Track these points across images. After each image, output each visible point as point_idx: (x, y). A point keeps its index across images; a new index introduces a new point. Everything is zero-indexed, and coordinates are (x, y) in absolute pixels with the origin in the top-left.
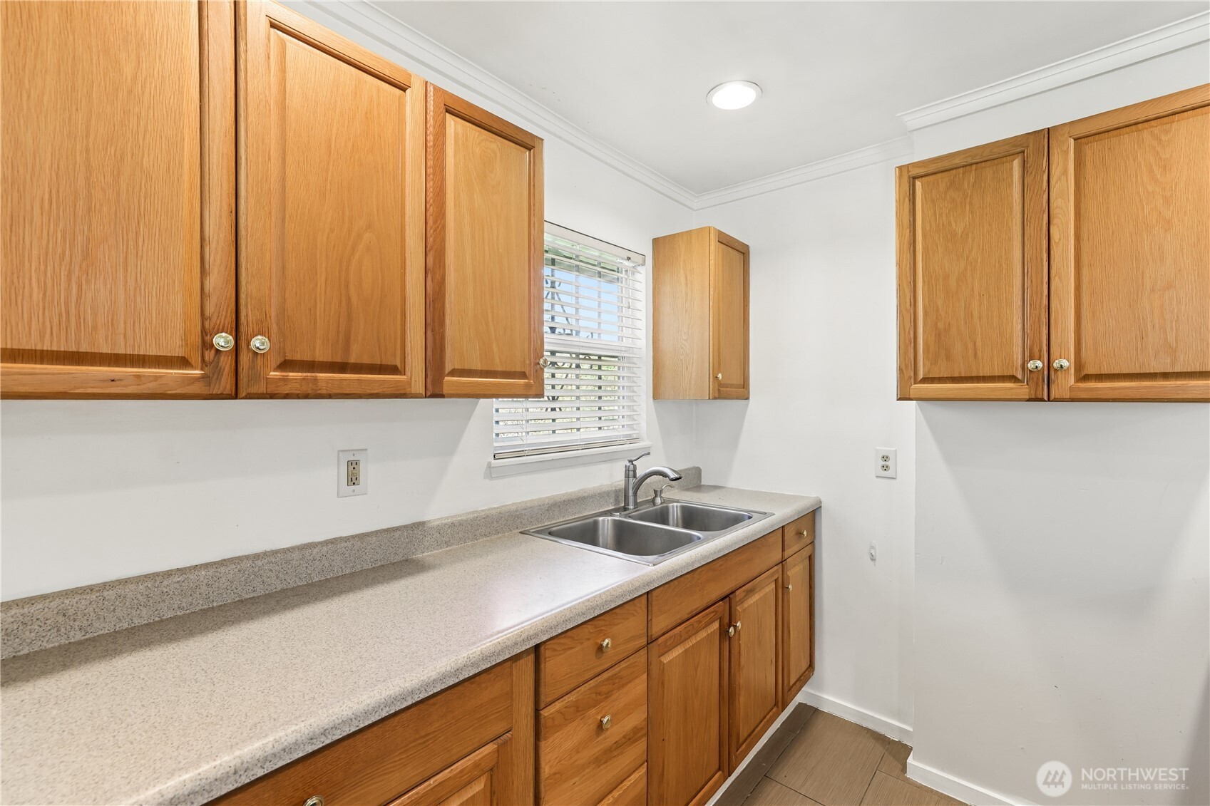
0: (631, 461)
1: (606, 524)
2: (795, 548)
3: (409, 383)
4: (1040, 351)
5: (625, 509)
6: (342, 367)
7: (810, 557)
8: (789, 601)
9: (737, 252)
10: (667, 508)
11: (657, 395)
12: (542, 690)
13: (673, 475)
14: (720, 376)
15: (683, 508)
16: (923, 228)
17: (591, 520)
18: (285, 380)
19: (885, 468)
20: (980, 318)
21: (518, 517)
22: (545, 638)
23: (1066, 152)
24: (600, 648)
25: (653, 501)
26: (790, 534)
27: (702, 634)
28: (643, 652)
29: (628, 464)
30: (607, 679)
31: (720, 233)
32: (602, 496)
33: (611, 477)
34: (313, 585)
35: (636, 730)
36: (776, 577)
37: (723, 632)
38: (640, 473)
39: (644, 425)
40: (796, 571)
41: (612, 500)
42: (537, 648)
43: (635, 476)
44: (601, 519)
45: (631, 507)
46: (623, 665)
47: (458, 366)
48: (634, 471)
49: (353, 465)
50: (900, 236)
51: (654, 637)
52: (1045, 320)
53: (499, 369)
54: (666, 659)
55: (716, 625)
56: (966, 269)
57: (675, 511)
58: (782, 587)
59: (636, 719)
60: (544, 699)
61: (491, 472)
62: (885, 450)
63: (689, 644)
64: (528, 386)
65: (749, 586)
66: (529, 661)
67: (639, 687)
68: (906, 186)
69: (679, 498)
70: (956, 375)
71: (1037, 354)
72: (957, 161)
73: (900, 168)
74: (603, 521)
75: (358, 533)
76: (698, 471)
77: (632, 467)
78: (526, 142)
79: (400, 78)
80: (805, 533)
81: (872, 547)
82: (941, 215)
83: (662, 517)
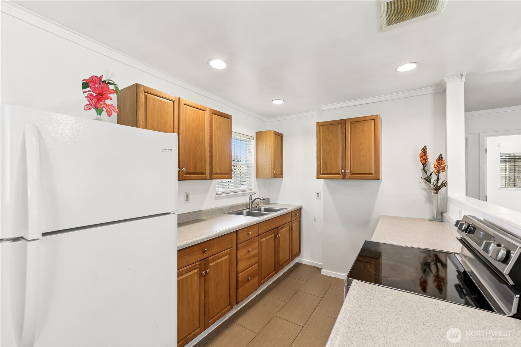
0: (251, 196)
1: (245, 212)
2: (295, 218)
3: (206, 176)
4: (344, 168)
5: (249, 209)
6: (195, 174)
7: (299, 221)
8: (293, 232)
9: (280, 137)
10: (260, 209)
11: (257, 177)
12: (238, 240)
13: (262, 199)
14: (275, 172)
15: (265, 208)
16: (322, 138)
17: (241, 211)
18: (186, 176)
19: (318, 196)
20: (333, 160)
21: (223, 210)
22: (239, 229)
23: (348, 125)
24: (249, 234)
25: (256, 207)
26: (293, 214)
27: (270, 236)
28: (257, 237)
29: (250, 196)
30: (250, 241)
31: (275, 132)
32: (242, 205)
33: (245, 200)
34: (181, 223)
35: (256, 254)
36: (289, 225)
37: (275, 237)
38: (253, 199)
39: (253, 186)
40: (295, 225)
41: (245, 207)
42: (237, 231)
43: (252, 200)
44: (243, 211)
45: (251, 208)
46: (253, 239)
47: (215, 172)
48: (252, 198)
49: (187, 196)
50: (317, 139)
51: (260, 234)
52: (345, 161)
53: (223, 172)
54: (262, 240)
55: (274, 235)
56: (330, 149)
57: (263, 209)
58: (291, 228)
59: (255, 252)
60: (238, 242)
61: (216, 198)
62: (318, 191)
63: (267, 238)
64: (229, 176)
65: (282, 226)
66: (235, 234)
67: (256, 245)
68: (318, 127)
69: (263, 206)
70: (329, 173)
71: (343, 169)
72: (329, 123)
73: (317, 123)
74: (244, 212)
75: (189, 212)
76: (268, 199)
77: (251, 197)
78: (228, 117)
79: (204, 109)
80: (297, 214)
81: (315, 218)
82: (325, 135)
83: (259, 210)
